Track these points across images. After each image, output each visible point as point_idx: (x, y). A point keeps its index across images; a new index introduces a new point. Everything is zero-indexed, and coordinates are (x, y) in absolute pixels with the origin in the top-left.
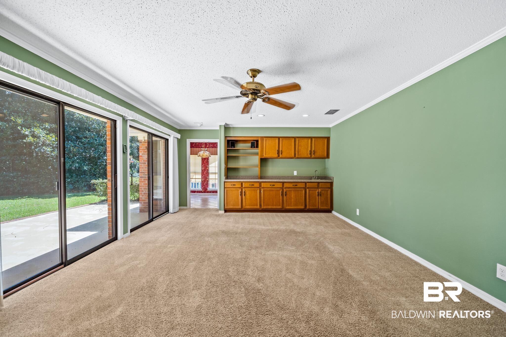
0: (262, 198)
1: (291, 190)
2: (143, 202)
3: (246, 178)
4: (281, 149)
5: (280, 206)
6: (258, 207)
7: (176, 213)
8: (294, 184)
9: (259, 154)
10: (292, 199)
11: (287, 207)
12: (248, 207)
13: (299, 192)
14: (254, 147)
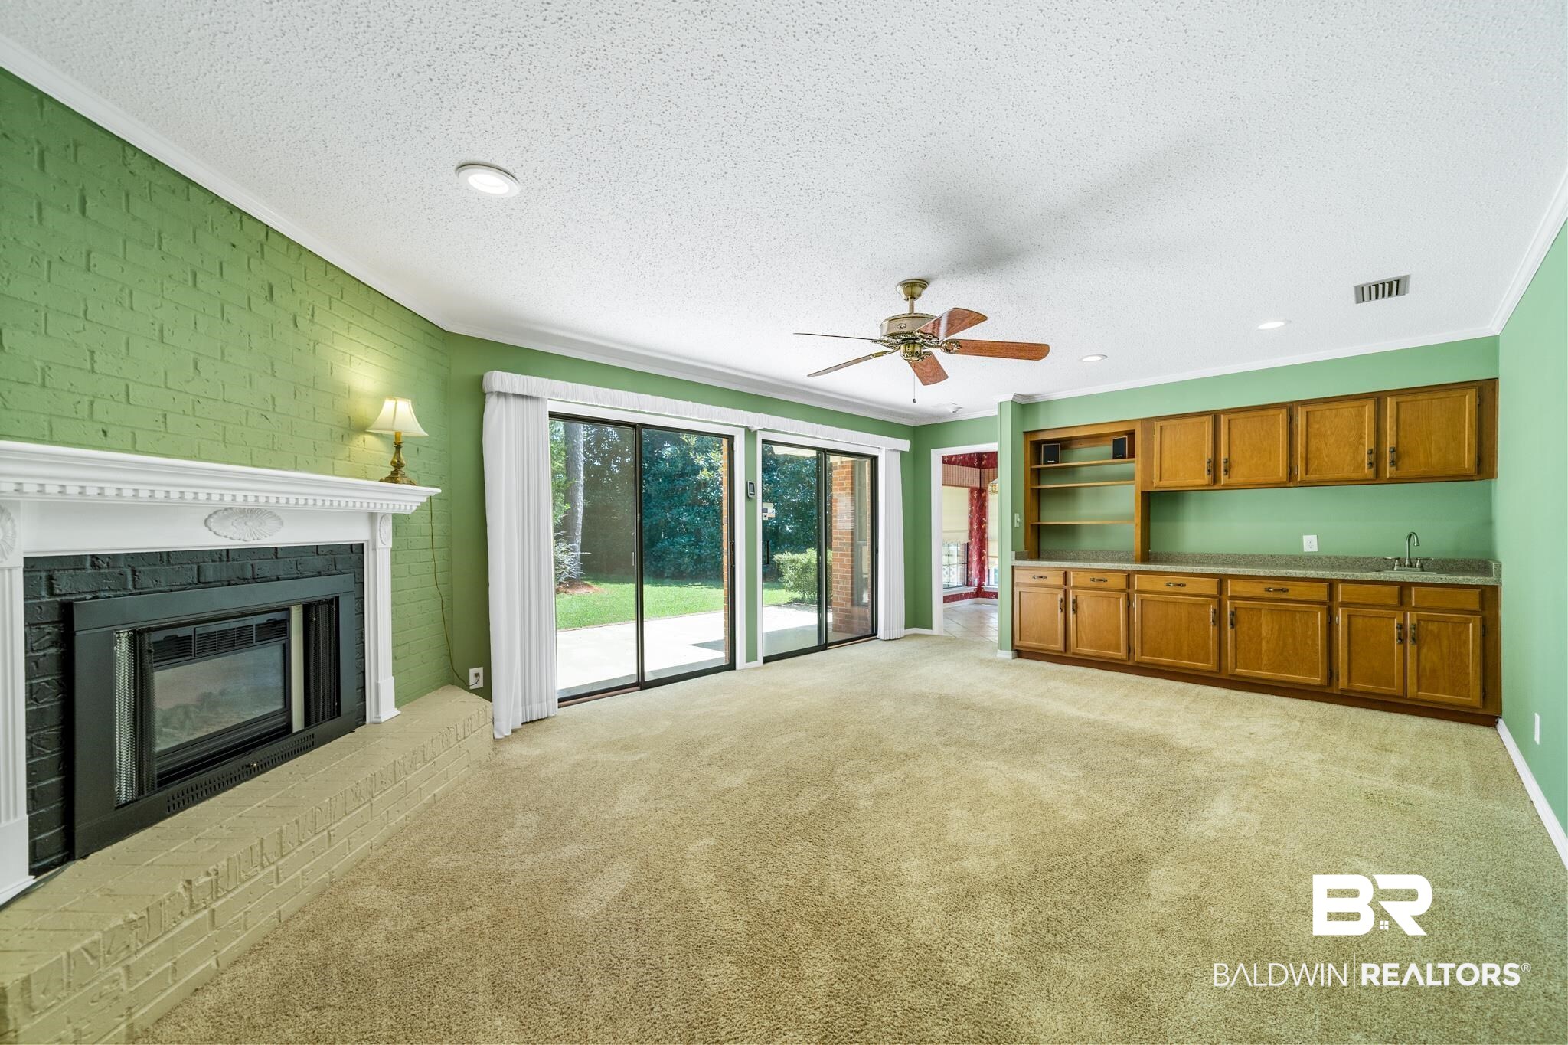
0: (1137, 627)
1: (1257, 607)
2: (839, 607)
3: (1101, 558)
4: (1223, 455)
5: (1207, 660)
6: (1122, 654)
7: (897, 641)
8: (1274, 585)
9: (1138, 478)
10: (1264, 643)
11: (1240, 671)
12: (1085, 650)
13: (1297, 618)
14: (1124, 457)
